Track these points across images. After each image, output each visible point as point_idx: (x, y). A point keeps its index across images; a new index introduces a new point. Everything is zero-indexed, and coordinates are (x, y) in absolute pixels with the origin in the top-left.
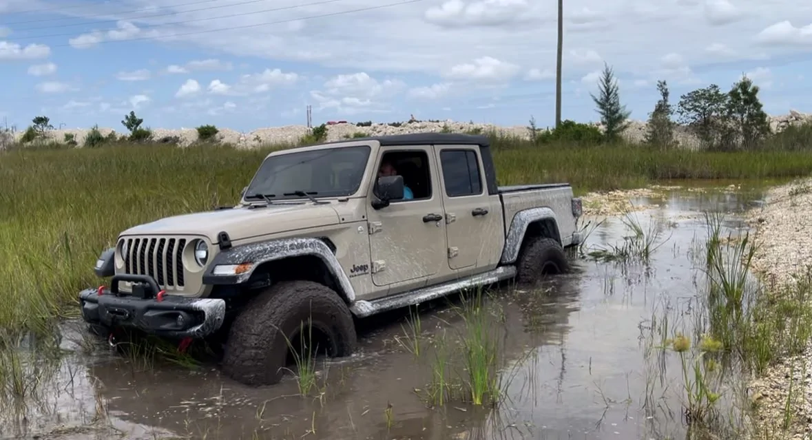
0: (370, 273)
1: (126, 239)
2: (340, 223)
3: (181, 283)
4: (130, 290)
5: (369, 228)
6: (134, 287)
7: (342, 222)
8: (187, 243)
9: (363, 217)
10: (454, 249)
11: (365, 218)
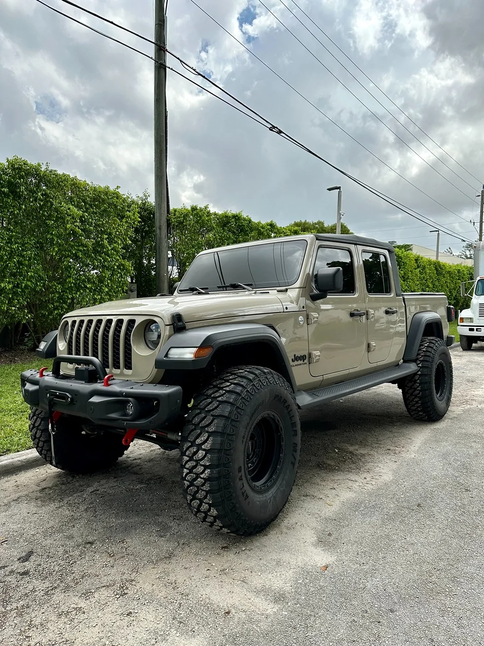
0: (308, 363)
1: (70, 321)
2: (284, 312)
3: (128, 366)
4: (73, 373)
5: (308, 318)
6: (77, 370)
7: (285, 310)
8: (136, 325)
9: (303, 307)
10: (373, 344)
11: (305, 309)
